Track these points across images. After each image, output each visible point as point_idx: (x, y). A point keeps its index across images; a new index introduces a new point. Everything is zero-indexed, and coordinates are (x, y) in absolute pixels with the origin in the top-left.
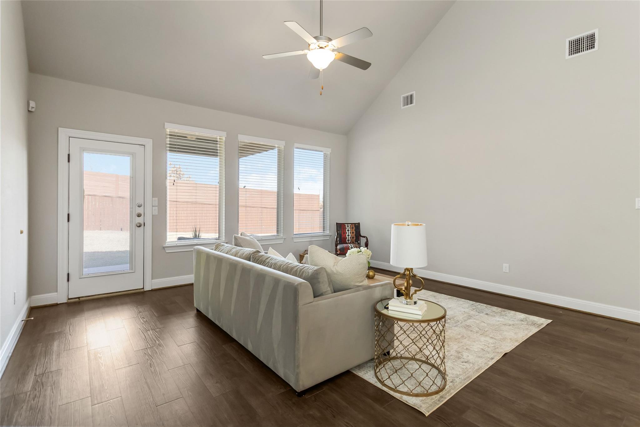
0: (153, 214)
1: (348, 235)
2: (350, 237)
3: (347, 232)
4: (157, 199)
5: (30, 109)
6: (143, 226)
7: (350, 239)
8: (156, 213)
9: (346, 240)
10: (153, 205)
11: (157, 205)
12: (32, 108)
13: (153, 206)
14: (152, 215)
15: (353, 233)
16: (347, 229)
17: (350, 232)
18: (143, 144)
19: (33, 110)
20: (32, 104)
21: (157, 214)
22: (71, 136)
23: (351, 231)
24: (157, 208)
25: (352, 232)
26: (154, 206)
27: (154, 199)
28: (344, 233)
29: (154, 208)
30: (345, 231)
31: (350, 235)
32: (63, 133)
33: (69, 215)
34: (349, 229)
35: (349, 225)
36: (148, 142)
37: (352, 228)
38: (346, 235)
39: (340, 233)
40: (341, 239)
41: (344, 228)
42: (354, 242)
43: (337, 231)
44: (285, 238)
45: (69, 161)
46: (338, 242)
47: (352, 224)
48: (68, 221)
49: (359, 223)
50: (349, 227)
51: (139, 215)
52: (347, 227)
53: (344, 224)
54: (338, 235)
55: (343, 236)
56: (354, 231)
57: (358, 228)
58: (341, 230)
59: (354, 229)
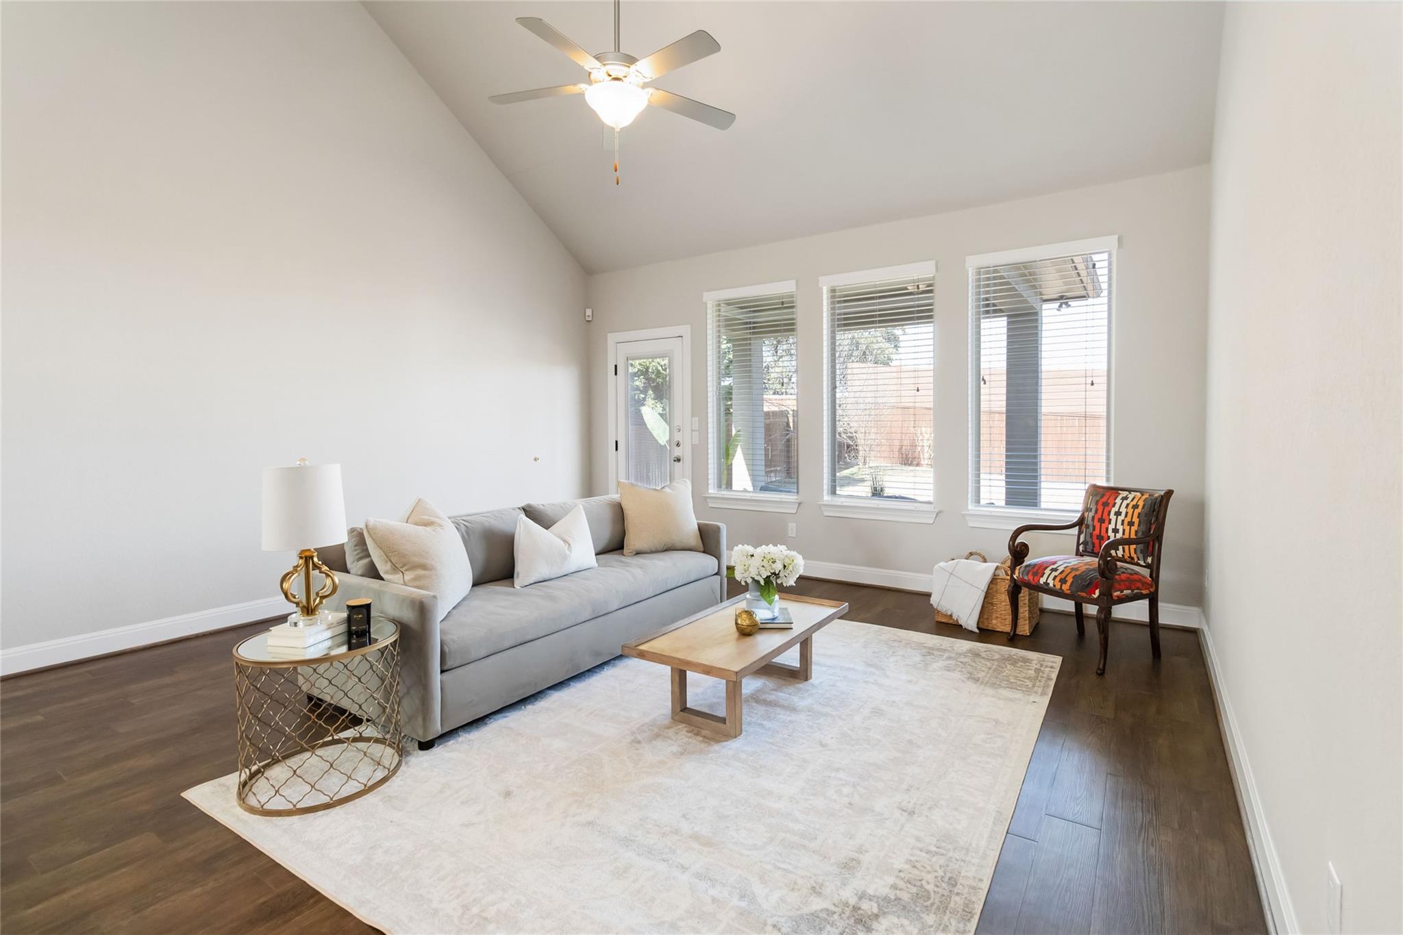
1: (1116, 531)
2: (1118, 536)
3: (1113, 516)
4: (697, 419)
5: (587, 319)
6: (681, 461)
8: (696, 441)
11: (697, 429)
12: (589, 316)
13: (692, 431)
14: (692, 445)
15: (1131, 524)
16: (1116, 509)
17: (1123, 521)
19: (590, 319)
20: (589, 312)
21: (697, 443)
22: (619, 340)
23: (1126, 516)
24: (697, 433)
25: (1129, 519)
26: (694, 431)
27: (693, 419)
28: (1102, 521)
29: (693, 434)
30: (1106, 513)
31: (1121, 531)
32: (612, 338)
33: (617, 442)
34: (1123, 510)
35: (1131, 496)
36: (685, 330)
37: (1135, 507)
38: (1107, 529)
39: (1090, 519)
40: (1089, 539)
41: (1106, 504)
42: (1133, 558)
43: (1087, 509)
44: (940, 512)
45: (616, 374)
46: (1081, 548)
47: (1142, 492)
48: (617, 449)
49: (1169, 493)
50: (1125, 502)
51: (678, 445)
52: (1118, 501)
53: (1115, 491)
54: (1084, 526)
55: (1097, 532)
56: (1136, 520)
57: (1153, 509)
58: (1094, 509)
59: (1138, 512)
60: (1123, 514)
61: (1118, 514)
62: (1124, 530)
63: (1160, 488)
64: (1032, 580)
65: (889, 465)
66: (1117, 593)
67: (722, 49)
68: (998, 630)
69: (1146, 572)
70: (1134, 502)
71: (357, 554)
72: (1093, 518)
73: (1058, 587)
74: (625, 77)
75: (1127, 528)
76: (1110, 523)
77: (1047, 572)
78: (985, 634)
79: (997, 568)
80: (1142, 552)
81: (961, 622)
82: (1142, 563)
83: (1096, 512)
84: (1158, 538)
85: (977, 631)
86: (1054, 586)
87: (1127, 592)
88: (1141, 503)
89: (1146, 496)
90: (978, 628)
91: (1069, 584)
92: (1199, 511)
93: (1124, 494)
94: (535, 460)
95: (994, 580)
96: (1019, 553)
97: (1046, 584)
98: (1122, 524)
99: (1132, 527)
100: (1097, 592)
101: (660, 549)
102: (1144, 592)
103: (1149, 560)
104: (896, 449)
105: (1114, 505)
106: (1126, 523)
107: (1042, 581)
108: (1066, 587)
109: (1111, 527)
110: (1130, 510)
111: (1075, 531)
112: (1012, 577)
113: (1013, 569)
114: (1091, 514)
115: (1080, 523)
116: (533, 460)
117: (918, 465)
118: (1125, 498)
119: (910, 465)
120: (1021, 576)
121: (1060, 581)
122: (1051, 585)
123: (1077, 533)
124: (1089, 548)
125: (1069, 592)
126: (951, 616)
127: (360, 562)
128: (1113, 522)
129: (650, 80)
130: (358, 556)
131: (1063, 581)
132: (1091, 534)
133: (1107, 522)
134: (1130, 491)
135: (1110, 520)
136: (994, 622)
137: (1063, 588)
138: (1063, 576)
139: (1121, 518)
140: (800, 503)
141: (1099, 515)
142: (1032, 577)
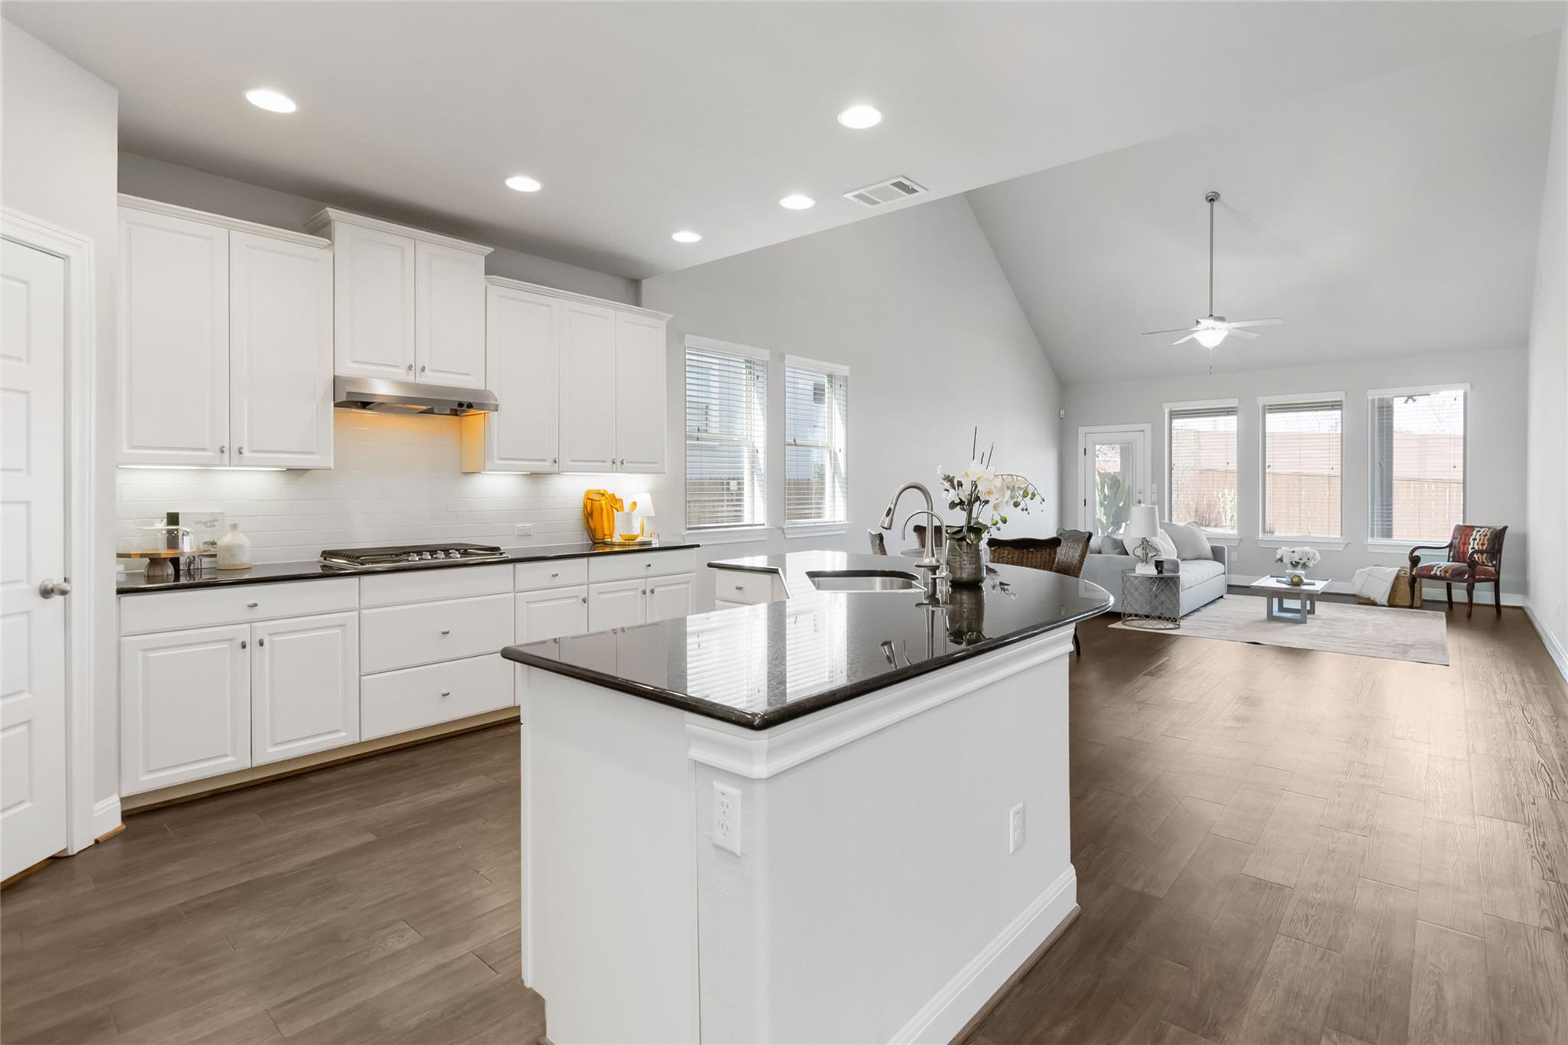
0: (1153, 500)
1: (1473, 548)
3: (1471, 541)
4: (1156, 485)
10: (1153, 491)
11: (1156, 492)
12: (1062, 415)
13: (1152, 493)
14: (1152, 502)
15: (1483, 544)
16: (1473, 537)
18: (1143, 430)
19: (1063, 417)
20: (1062, 412)
21: (1156, 501)
22: (1086, 432)
24: (1156, 494)
25: (1481, 542)
27: (1153, 485)
28: (1464, 544)
29: (1153, 495)
30: (1467, 539)
32: (1082, 430)
33: (1085, 500)
34: (1478, 537)
35: (1482, 530)
36: (1147, 427)
37: (1486, 535)
38: (1468, 547)
39: (1456, 543)
40: (1456, 554)
41: (1467, 535)
42: (1486, 561)
43: (1454, 538)
44: (1349, 543)
45: (1085, 454)
46: (1451, 559)
47: (1489, 528)
48: (1085, 505)
49: (1505, 528)
50: (1479, 534)
52: (1474, 533)
53: (1472, 528)
54: (1453, 547)
55: (1461, 550)
56: (1486, 542)
57: (1498, 537)
58: (1459, 538)
59: (1487, 538)
60: (1478, 539)
61: (1475, 539)
62: (1479, 547)
63: (1500, 526)
64: (1425, 574)
66: (1477, 577)
69: (1492, 569)
70: (1484, 533)
72: (1459, 543)
77: (1435, 568)
78: (1392, 605)
79: (1400, 571)
80: (1490, 559)
81: (1376, 601)
82: (1490, 565)
83: (1461, 539)
84: (1500, 551)
85: (1388, 602)
86: (1441, 575)
87: (1483, 577)
88: (1489, 534)
89: (1491, 530)
92: (1523, 540)
93: (1478, 529)
95: (1397, 577)
96: (1415, 561)
97: (1435, 574)
98: (1478, 544)
99: (1484, 546)
100: (1467, 576)
101: (1194, 557)
102: (1493, 578)
103: (1494, 562)
105: (1472, 535)
107: (1432, 573)
109: (1470, 547)
110: (1482, 537)
112: (1411, 573)
113: (1411, 571)
114: (1457, 541)
115: (1450, 546)
118: (1478, 532)
120: (1417, 572)
121: (1446, 572)
123: (1448, 552)
124: (1457, 559)
126: (1369, 599)
128: (1472, 544)
132: (1458, 552)
133: (1467, 544)
134: (1481, 527)
135: (1469, 543)
136: (1397, 600)
138: (1446, 569)
139: (1476, 542)
140: (1241, 540)
141: (1463, 541)
142: (1425, 572)
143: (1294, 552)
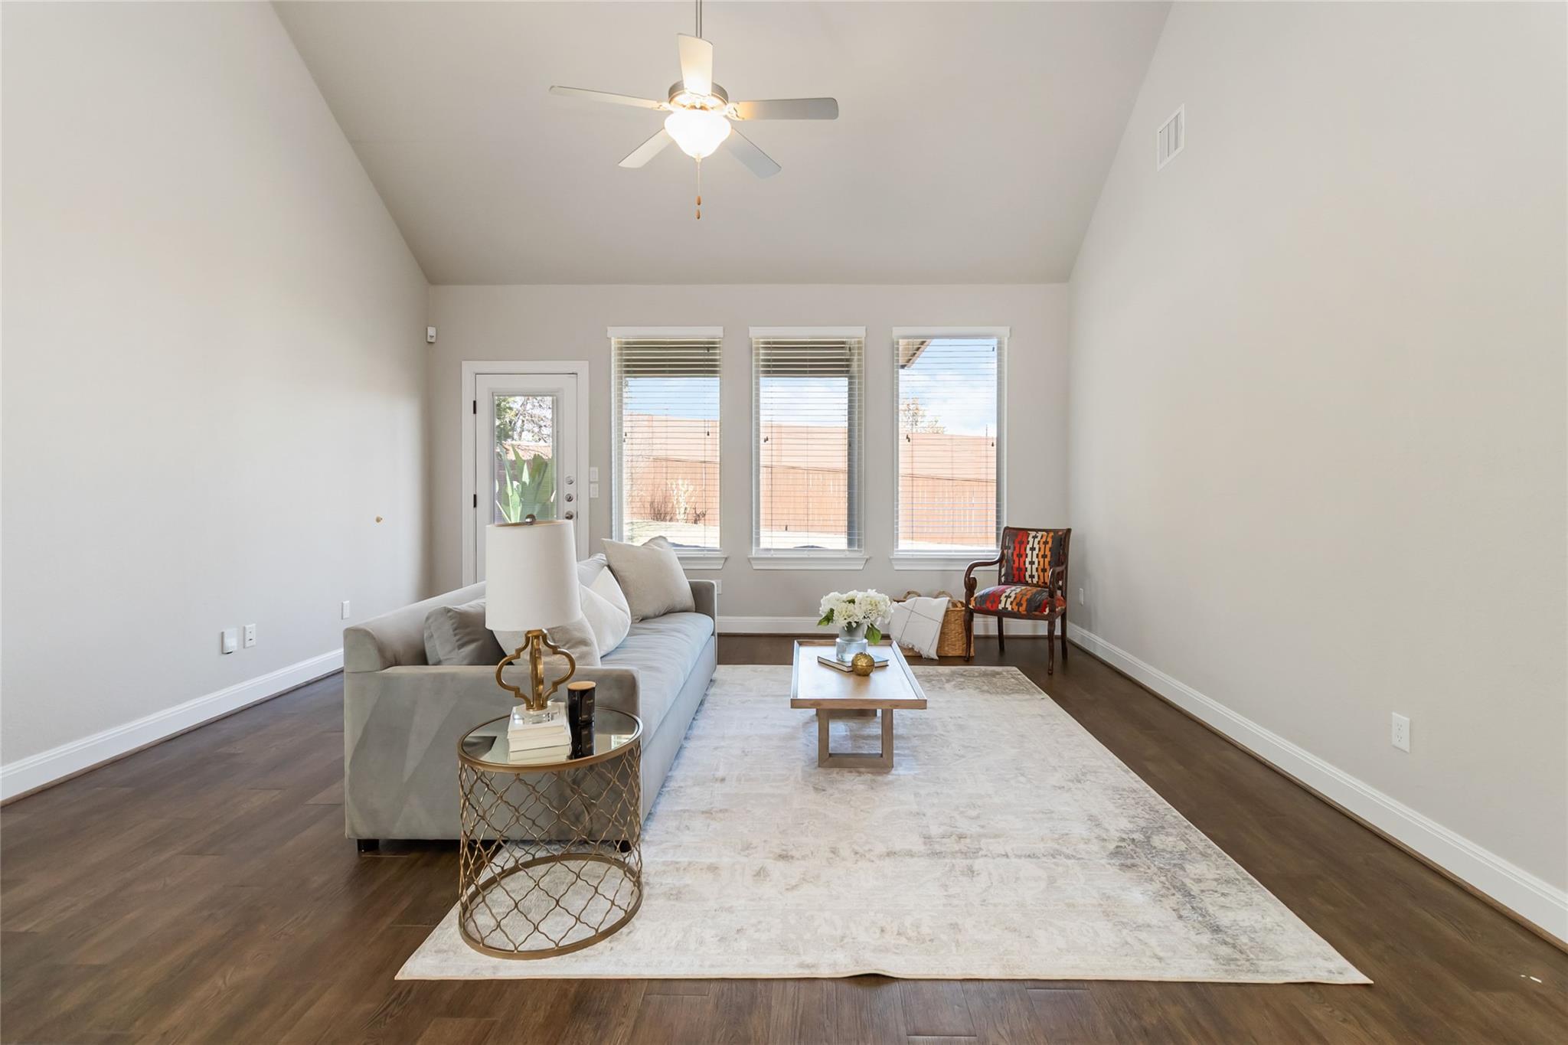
0: (591, 496)
1: (1032, 563)
2: (1035, 566)
3: (1029, 552)
4: (597, 469)
5: (429, 340)
6: (575, 518)
7: (1035, 573)
8: (595, 494)
9: (1025, 576)
10: (591, 480)
11: (597, 480)
12: (432, 337)
13: (590, 482)
14: (590, 499)
15: (1044, 556)
16: (1030, 545)
17: (1037, 555)
18: (574, 371)
19: (433, 340)
20: (431, 331)
21: (597, 496)
22: (477, 371)
23: (1039, 550)
24: (597, 485)
25: (1042, 553)
26: (593, 482)
27: (592, 469)
28: (1020, 556)
29: (592, 485)
30: (1022, 549)
31: (1036, 563)
32: (468, 368)
33: (475, 496)
34: (1036, 546)
35: (1040, 534)
36: (582, 367)
37: (1046, 543)
38: (1025, 562)
39: (1010, 555)
40: (1010, 571)
41: (1020, 542)
42: (1046, 583)
43: (1004, 547)
44: (869, 558)
45: (475, 412)
46: (1003, 579)
47: (1047, 531)
48: (475, 506)
49: (1069, 530)
50: (1037, 540)
51: (570, 499)
52: (1031, 539)
53: (1025, 532)
54: (1004, 561)
55: (1017, 564)
56: (1048, 553)
57: (1060, 543)
58: (1012, 547)
59: (1048, 546)
60: (1037, 549)
61: (1033, 549)
62: (1039, 562)
63: (1061, 528)
64: (990, 607)
65: (640, 521)
67: (838, 118)
68: (950, 655)
69: (1060, 594)
70: (1043, 539)
71: (457, 641)
73: (1016, 609)
74: (712, 108)
75: (1042, 560)
76: (1027, 557)
77: (1003, 599)
78: (943, 660)
79: (950, 602)
81: (922, 653)
83: (1014, 549)
84: (1066, 565)
85: (937, 658)
86: (1012, 609)
87: (1059, 608)
88: (1048, 540)
89: (1051, 534)
90: (938, 656)
91: (1024, 606)
93: (1033, 533)
94: (378, 520)
95: (949, 614)
96: (969, 584)
97: (1005, 608)
98: (1037, 557)
99: (1046, 559)
100: (1047, 610)
101: (662, 613)
104: (647, 505)
105: (1027, 542)
106: (1040, 556)
107: (1001, 607)
108: (1022, 609)
109: (1028, 560)
110: (1042, 546)
111: (996, 567)
112: (970, 607)
113: (967, 599)
114: (1009, 552)
115: (1000, 561)
116: (375, 521)
117: (671, 520)
118: (1035, 537)
119: (664, 520)
120: (978, 605)
121: (1017, 605)
122: (1010, 609)
123: (998, 569)
124: (1020, 581)
125: (1025, 613)
126: (912, 649)
127: (462, 650)
128: (1029, 556)
129: (741, 120)
130: (459, 643)
131: (1019, 604)
132: (1011, 567)
133: (1024, 556)
134: (1039, 531)
135: (1027, 555)
136: (946, 648)
137: (1020, 610)
138: (1018, 600)
139: (1035, 553)
140: (726, 559)
141: (1017, 552)
142: (988, 605)
143: (852, 601)
